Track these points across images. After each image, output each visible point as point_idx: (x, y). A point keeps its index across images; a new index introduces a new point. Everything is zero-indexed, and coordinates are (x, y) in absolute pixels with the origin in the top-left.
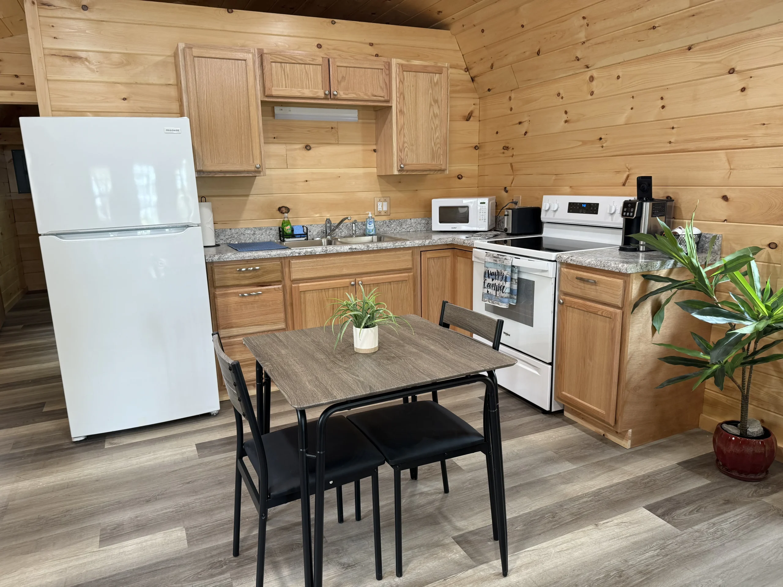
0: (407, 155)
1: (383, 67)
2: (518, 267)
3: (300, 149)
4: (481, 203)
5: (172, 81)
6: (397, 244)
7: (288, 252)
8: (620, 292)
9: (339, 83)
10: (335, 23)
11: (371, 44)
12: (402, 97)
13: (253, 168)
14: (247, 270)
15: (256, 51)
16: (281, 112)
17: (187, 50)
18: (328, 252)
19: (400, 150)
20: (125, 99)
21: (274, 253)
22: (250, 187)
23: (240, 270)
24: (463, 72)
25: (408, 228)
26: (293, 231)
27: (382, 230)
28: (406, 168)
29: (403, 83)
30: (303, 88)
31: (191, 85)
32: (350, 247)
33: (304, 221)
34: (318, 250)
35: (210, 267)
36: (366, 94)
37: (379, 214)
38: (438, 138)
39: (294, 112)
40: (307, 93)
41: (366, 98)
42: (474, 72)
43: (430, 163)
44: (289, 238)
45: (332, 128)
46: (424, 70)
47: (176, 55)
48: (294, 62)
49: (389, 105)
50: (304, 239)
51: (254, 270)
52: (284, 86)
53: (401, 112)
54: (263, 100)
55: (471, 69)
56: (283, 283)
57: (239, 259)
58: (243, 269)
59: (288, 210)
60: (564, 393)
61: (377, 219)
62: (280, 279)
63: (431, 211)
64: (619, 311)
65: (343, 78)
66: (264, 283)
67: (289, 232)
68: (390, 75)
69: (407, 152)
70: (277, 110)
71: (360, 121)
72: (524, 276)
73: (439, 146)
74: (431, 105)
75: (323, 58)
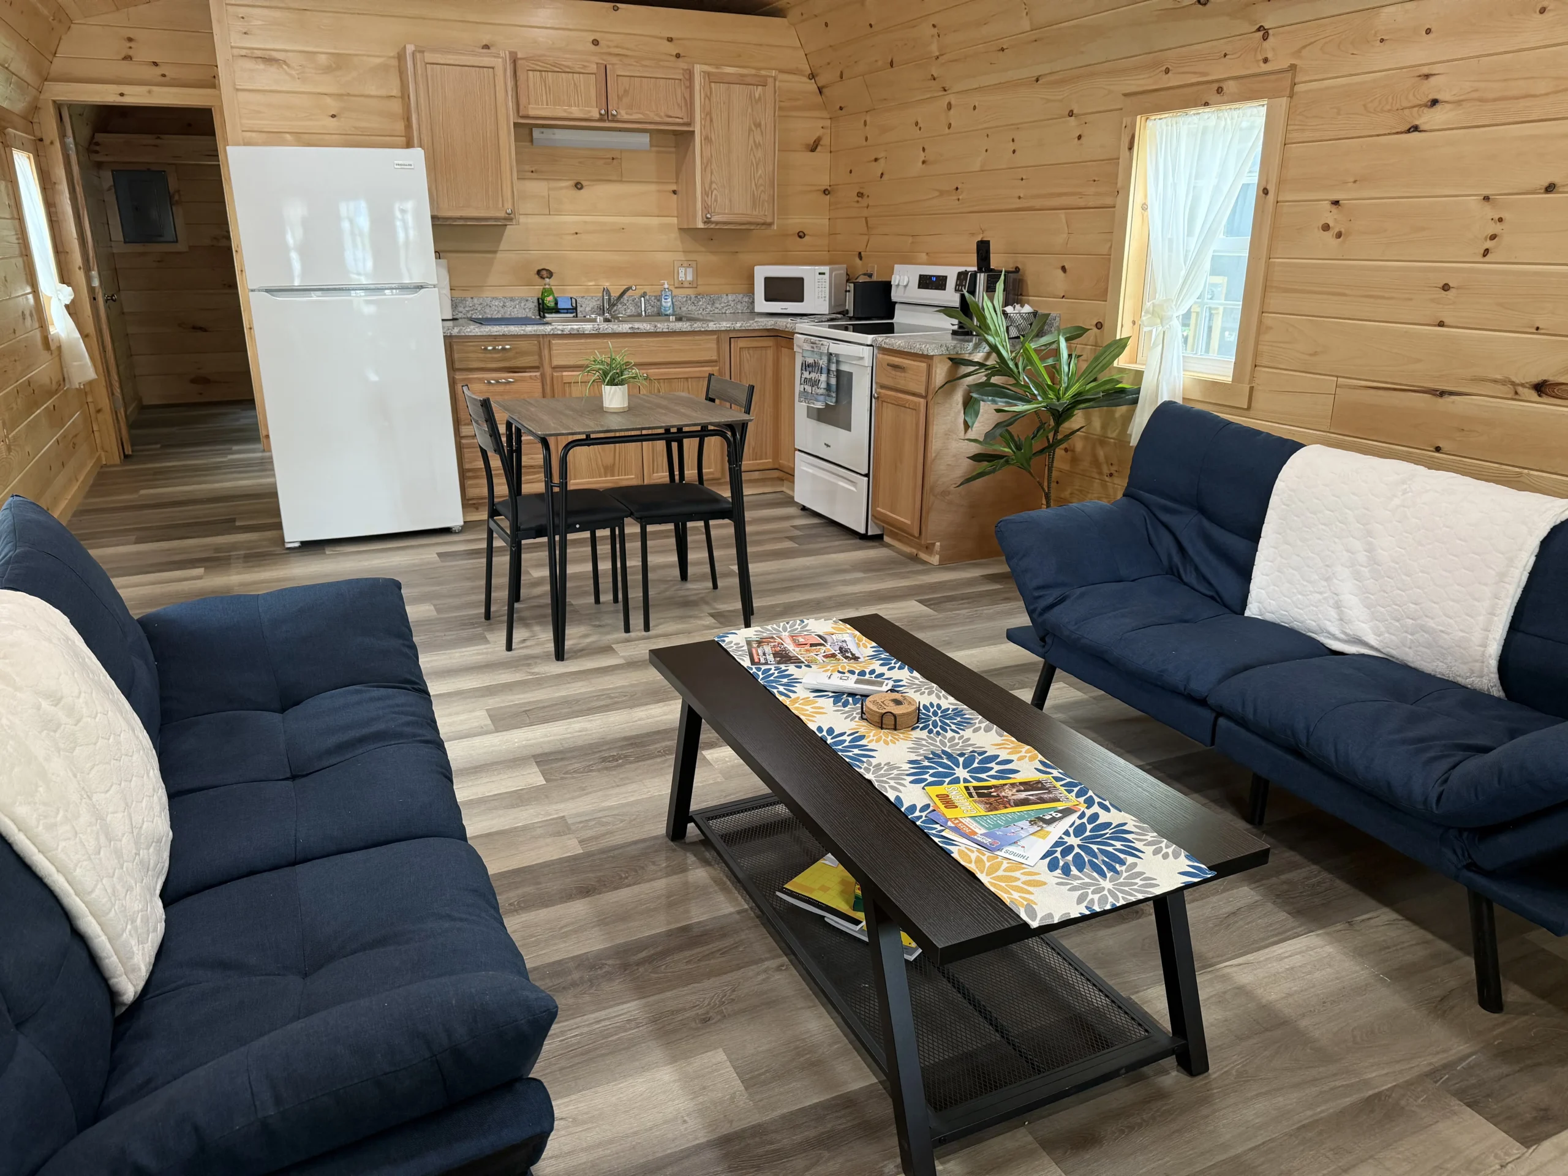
0: (716, 200)
1: (681, 77)
2: (837, 355)
3: (567, 187)
4: (820, 274)
5: (395, 92)
6: (696, 325)
7: (548, 329)
8: (924, 379)
9: (620, 98)
10: (618, 8)
11: (670, 40)
12: (708, 118)
13: (502, 214)
14: (494, 349)
15: (507, 53)
16: (542, 136)
17: (418, 55)
18: (601, 331)
19: (706, 193)
20: (333, 116)
21: (529, 329)
22: (499, 239)
23: (486, 349)
24: (806, 80)
25: (723, 307)
26: (556, 304)
27: (684, 309)
28: (714, 219)
29: (710, 100)
30: (570, 106)
31: (422, 101)
32: (631, 326)
33: (572, 291)
34: (588, 327)
35: (450, 342)
36: (657, 115)
37: (681, 286)
38: (760, 177)
39: (560, 135)
40: (576, 112)
41: (658, 119)
42: (822, 80)
43: (749, 212)
44: (551, 313)
45: (613, 159)
46: (741, 81)
47: (401, 57)
48: (559, 69)
49: (691, 129)
50: (572, 315)
51: (504, 349)
52: (545, 103)
53: (707, 139)
54: (516, 121)
55: (817, 75)
56: (541, 369)
57: (485, 334)
58: (490, 348)
59: (550, 274)
60: (879, 509)
61: (676, 292)
62: (537, 364)
63: (753, 284)
64: (922, 401)
65: (626, 92)
66: (518, 368)
67: (552, 304)
68: (691, 88)
69: (716, 196)
70: (536, 133)
71: (654, 149)
72: (844, 368)
73: (762, 188)
74: (750, 130)
75: (597, 64)
